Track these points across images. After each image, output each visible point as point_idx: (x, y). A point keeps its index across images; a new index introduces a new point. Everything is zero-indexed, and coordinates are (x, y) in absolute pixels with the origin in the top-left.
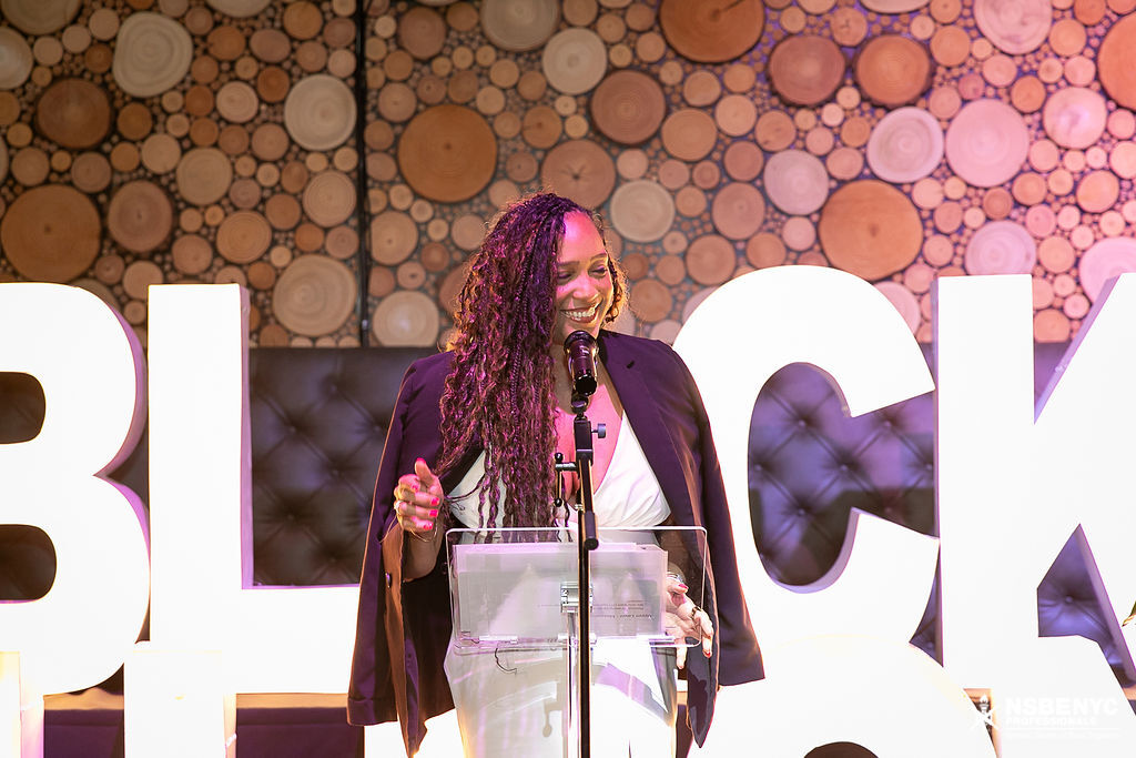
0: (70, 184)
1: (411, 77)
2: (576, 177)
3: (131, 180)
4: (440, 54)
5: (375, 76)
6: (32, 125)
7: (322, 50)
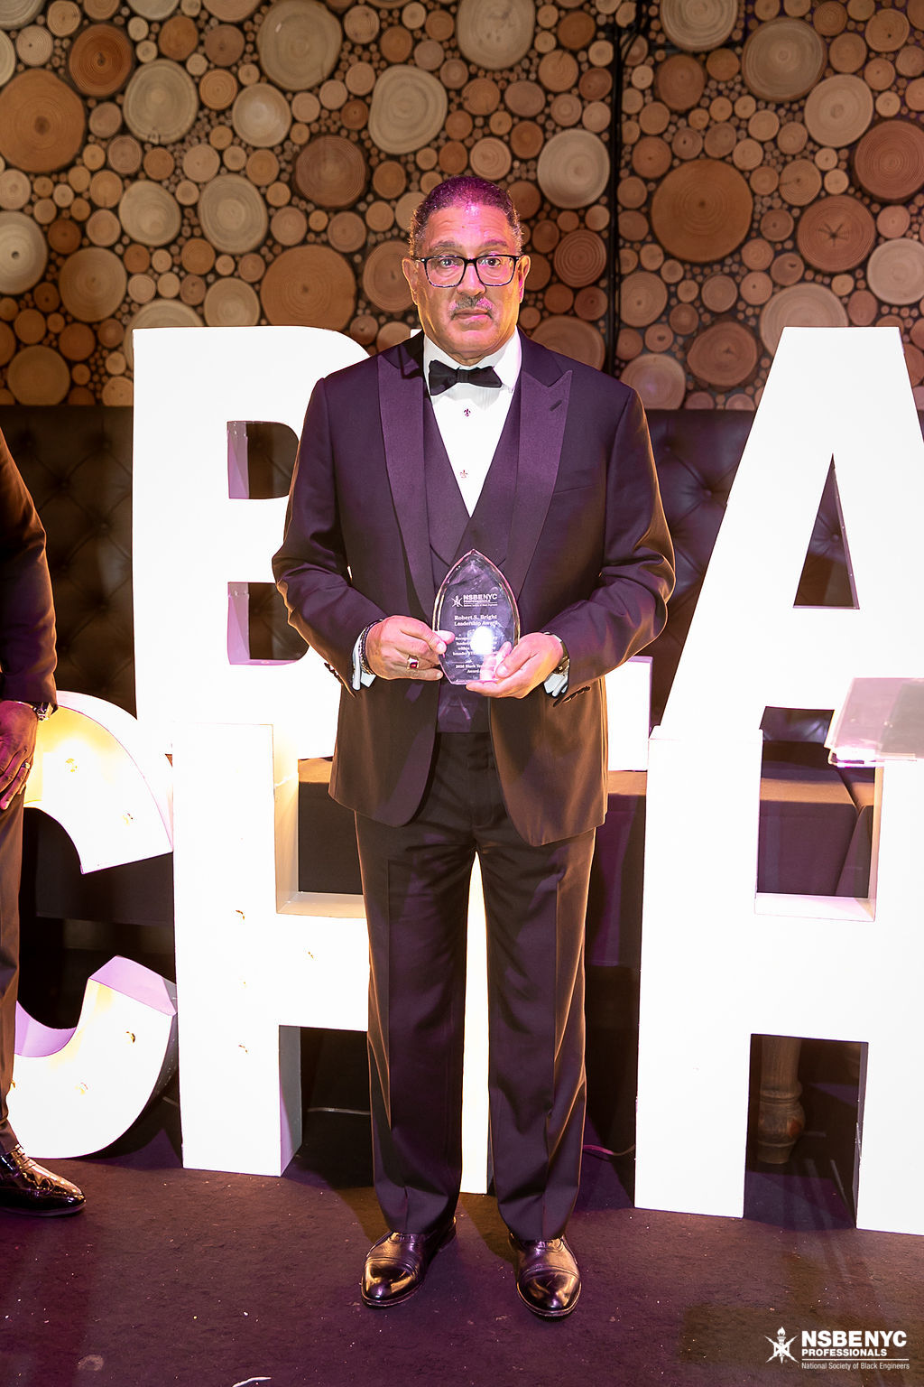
0: (327, 244)
1: (666, 130)
2: (834, 236)
3: (386, 240)
4: (699, 106)
5: (630, 131)
6: (291, 184)
7: (578, 103)
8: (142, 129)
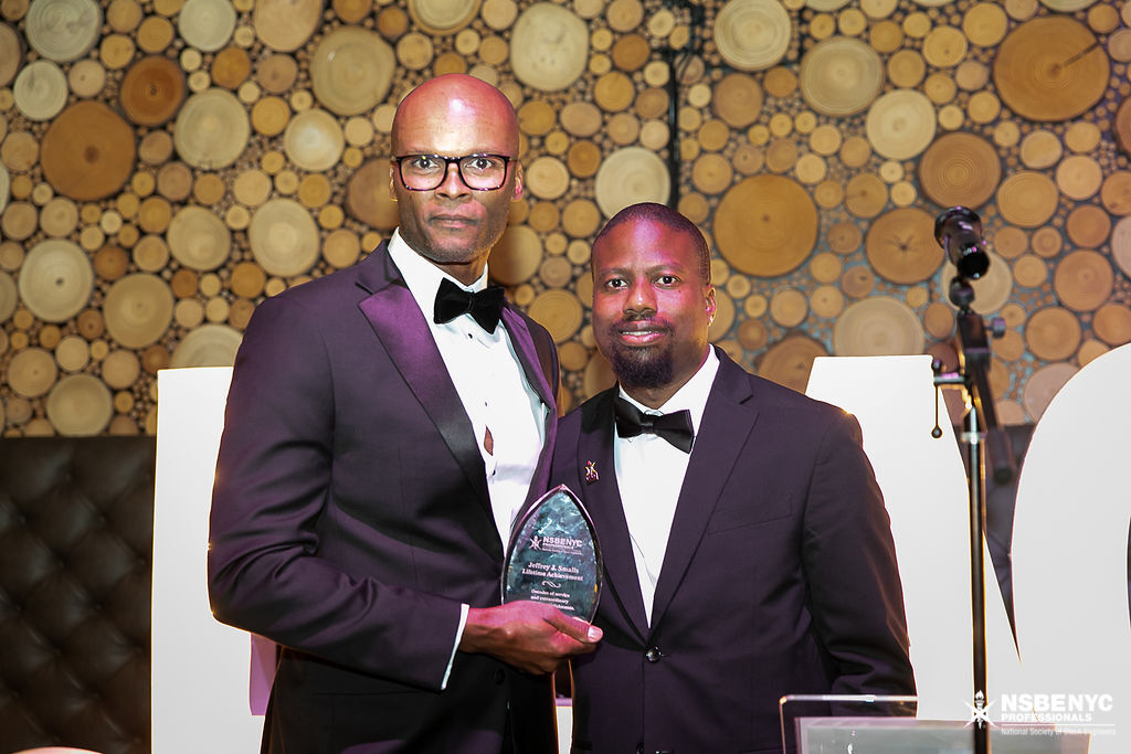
1: (726, 147)
2: (904, 248)
4: (757, 122)
5: (689, 148)
6: (344, 207)
7: (634, 122)
8: (193, 156)
